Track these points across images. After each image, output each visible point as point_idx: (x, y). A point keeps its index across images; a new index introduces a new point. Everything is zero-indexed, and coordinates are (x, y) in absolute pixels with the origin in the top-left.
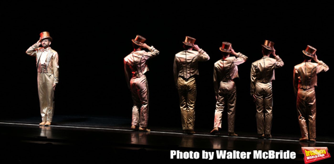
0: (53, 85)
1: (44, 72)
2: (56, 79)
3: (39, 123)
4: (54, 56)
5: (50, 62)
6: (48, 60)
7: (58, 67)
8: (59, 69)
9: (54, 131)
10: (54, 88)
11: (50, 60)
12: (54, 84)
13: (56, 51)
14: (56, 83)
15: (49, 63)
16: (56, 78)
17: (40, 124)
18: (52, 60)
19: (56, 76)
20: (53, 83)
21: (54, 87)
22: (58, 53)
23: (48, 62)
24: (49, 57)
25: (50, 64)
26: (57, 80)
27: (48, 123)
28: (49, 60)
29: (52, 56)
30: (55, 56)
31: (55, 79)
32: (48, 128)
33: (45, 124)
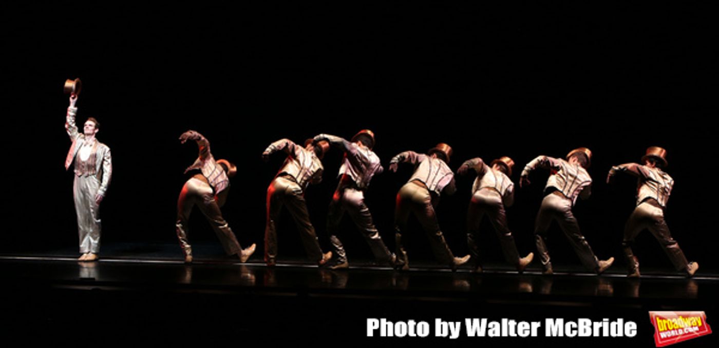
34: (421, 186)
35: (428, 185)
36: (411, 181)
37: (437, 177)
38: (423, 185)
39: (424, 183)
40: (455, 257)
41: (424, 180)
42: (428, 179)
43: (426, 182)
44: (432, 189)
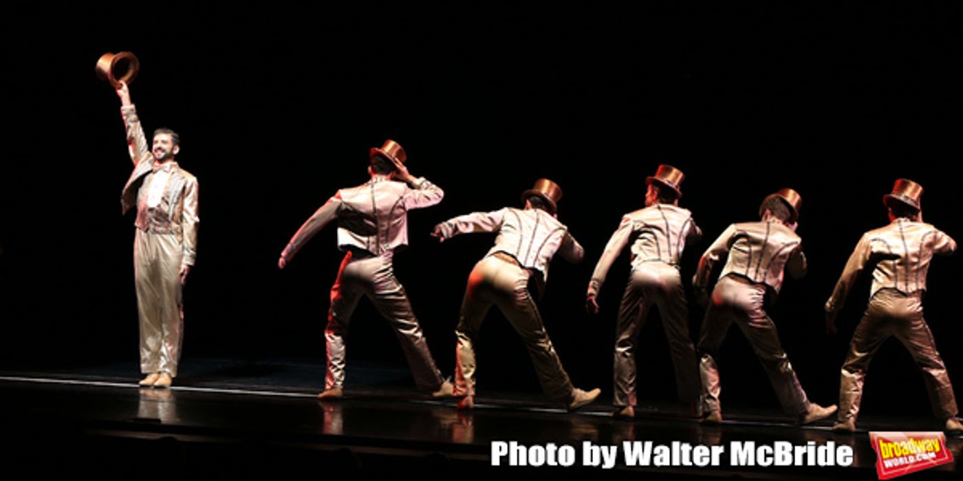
0: (179, 268)
1: (154, 230)
2: (188, 251)
3: (138, 379)
4: (188, 186)
5: (178, 206)
6: (173, 198)
7: (197, 219)
8: (199, 227)
9: (182, 402)
10: (184, 277)
11: (178, 198)
12: (184, 267)
13: (194, 174)
14: (189, 266)
15: (174, 207)
16: (191, 251)
17: (142, 382)
18: (183, 198)
19: (191, 245)
20: (180, 263)
21: (182, 274)
22: (199, 181)
23: (173, 205)
24: (176, 192)
25: (177, 211)
26: (192, 256)
27: (164, 380)
28: (175, 200)
29: (184, 188)
30: (191, 186)
31: (186, 252)
32: (164, 395)
33: (157, 384)
34: (510, 262)
35: (521, 259)
36: (492, 255)
37: (535, 241)
38: (512, 259)
39: (513, 256)
40: (576, 387)
41: (513, 252)
42: (519, 248)
43: (518, 253)
44: (529, 264)
